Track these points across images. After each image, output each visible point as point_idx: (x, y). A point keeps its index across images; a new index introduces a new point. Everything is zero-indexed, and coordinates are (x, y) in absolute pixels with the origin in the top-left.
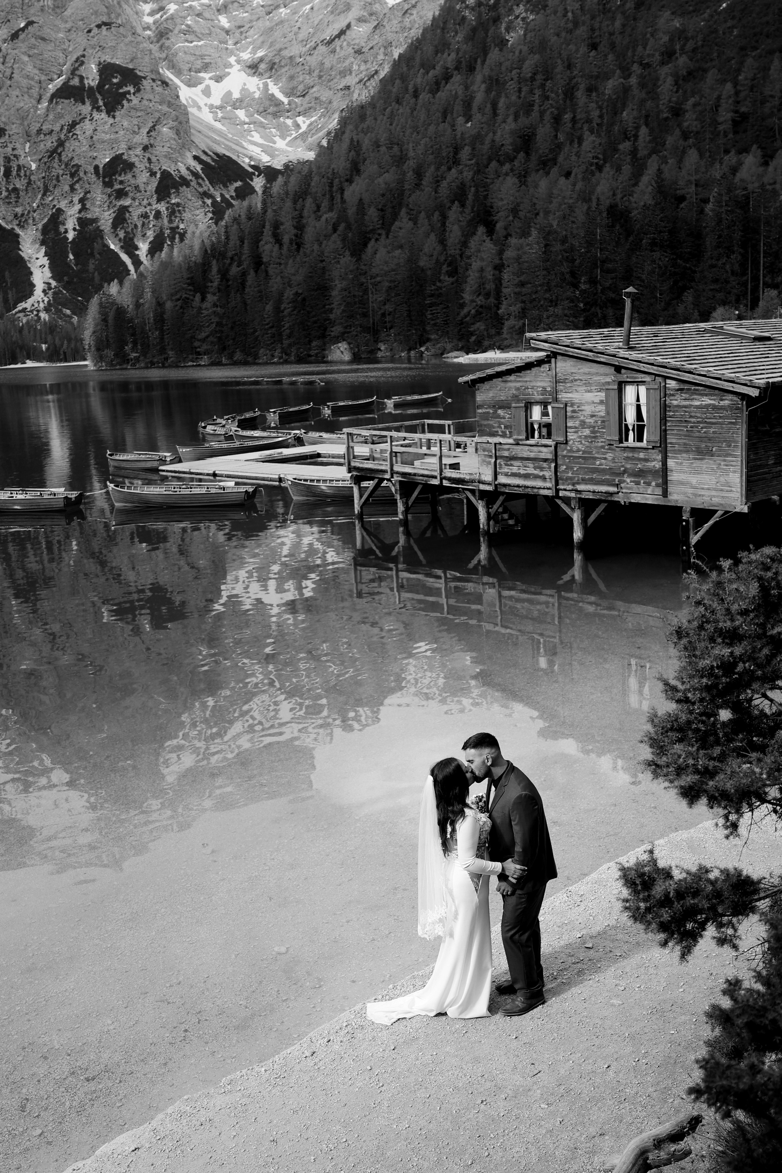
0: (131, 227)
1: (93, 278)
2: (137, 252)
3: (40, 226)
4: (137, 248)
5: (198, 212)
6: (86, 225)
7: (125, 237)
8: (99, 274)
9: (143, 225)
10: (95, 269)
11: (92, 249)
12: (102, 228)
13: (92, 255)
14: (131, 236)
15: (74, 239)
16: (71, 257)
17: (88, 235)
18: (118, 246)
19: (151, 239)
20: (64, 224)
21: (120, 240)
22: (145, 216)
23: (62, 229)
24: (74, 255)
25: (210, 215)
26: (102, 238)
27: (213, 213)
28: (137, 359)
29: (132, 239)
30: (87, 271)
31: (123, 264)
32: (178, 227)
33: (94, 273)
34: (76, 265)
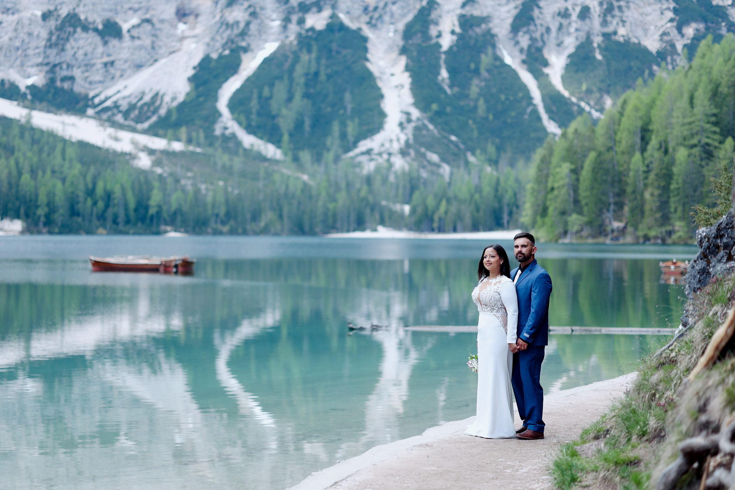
0: (541, 30)
1: (476, 107)
2: (546, 70)
3: (401, 26)
4: (546, 64)
5: (649, 9)
6: (471, 26)
7: (530, 47)
8: (486, 101)
9: (560, 27)
10: (480, 95)
11: (478, 63)
12: (495, 31)
13: (477, 72)
14: (540, 44)
15: (451, 48)
16: (444, 74)
17: (472, 42)
18: (518, 60)
19: (571, 50)
20: (436, 24)
21: (521, 51)
22: (565, 14)
23: (433, 31)
24: (449, 71)
25: (670, 15)
26: (494, 46)
27: (675, 11)
28: (623, 231)
29: (539, 50)
30: (467, 96)
31: (524, 88)
32: (615, 33)
33: (477, 100)
34: (451, 86)
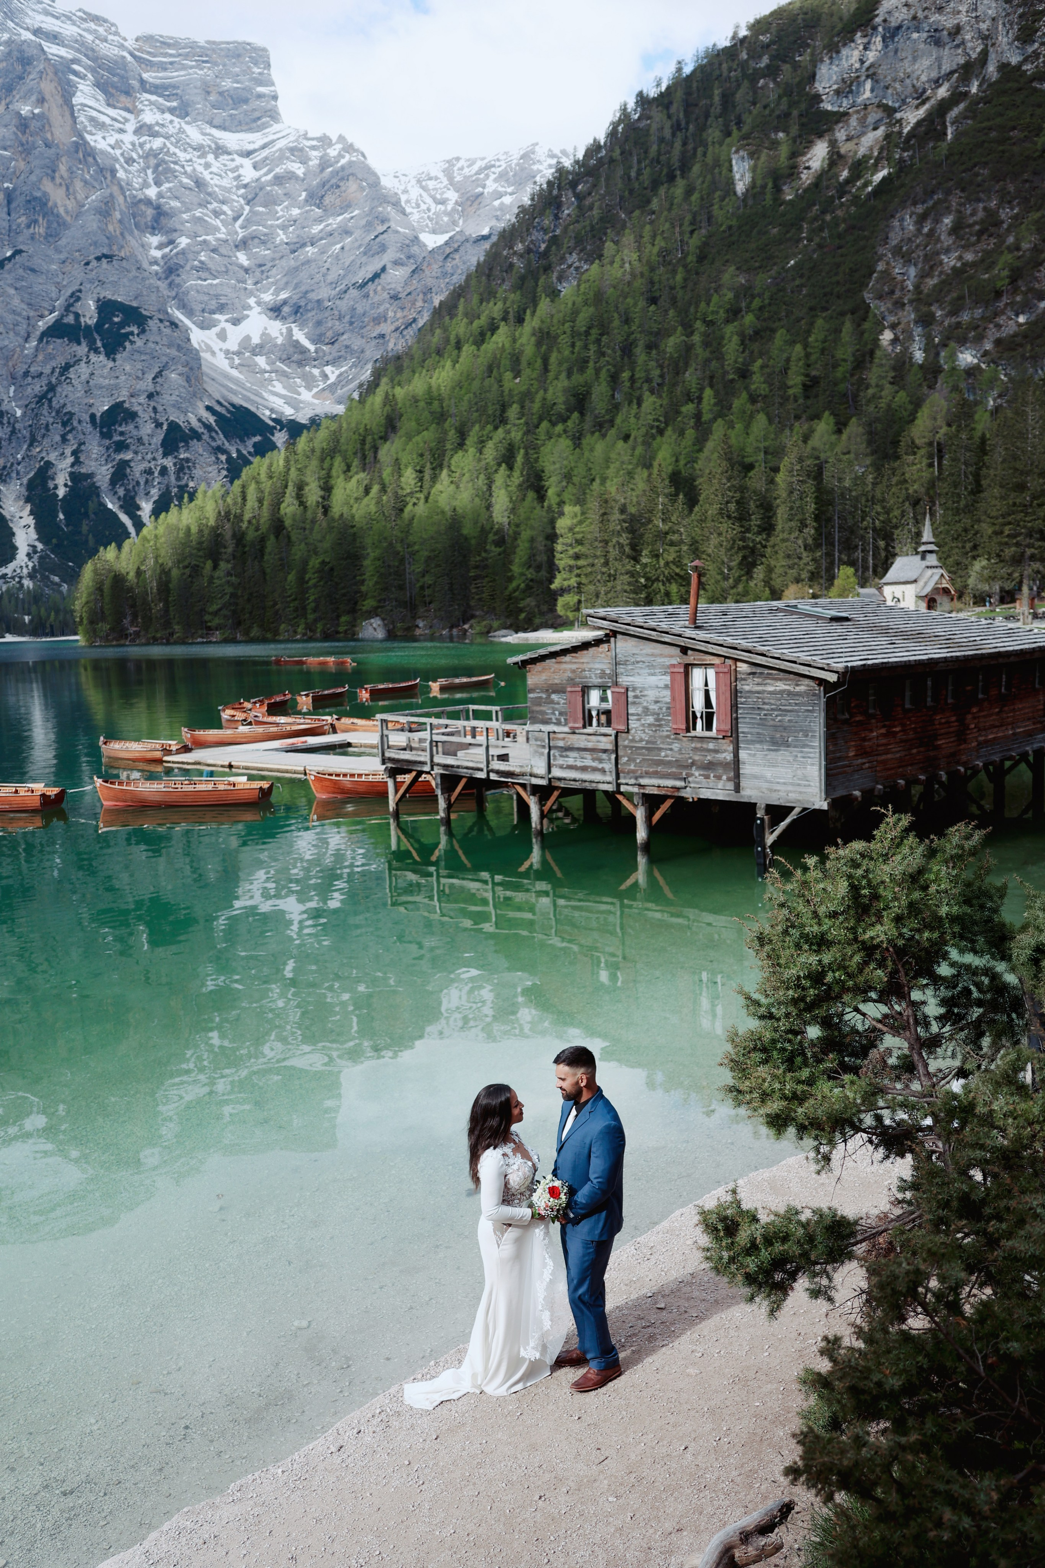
0: (132, 484)
1: (87, 541)
2: (139, 513)
3: (25, 481)
4: (139, 508)
5: (210, 469)
6: (80, 480)
7: (125, 495)
8: (94, 536)
9: (147, 482)
10: (89, 531)
11: (87, 508)
12: (98, 484)
13: (86, 514)
14: (133, 494)
15: (65, 496)
16: (61, 516)
17: (81, 492)
18: (117, 505)
19: (156, 498)
20: (53, 479)
21: (119, 498)
22: (149, 472)
23: (51, 485)
24: (64, 515)
25: (225, 473)
26: (98, 496)
27: (228, 470)
28: (137, 634)
29: (133, 498)
30: (80, 533)
31: (123, 526)
32: (187, 485)
33: (87, 535)
34: (67, 526)
